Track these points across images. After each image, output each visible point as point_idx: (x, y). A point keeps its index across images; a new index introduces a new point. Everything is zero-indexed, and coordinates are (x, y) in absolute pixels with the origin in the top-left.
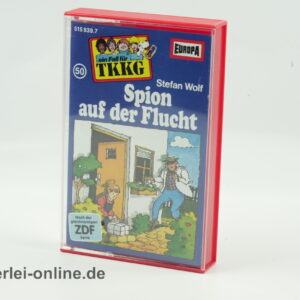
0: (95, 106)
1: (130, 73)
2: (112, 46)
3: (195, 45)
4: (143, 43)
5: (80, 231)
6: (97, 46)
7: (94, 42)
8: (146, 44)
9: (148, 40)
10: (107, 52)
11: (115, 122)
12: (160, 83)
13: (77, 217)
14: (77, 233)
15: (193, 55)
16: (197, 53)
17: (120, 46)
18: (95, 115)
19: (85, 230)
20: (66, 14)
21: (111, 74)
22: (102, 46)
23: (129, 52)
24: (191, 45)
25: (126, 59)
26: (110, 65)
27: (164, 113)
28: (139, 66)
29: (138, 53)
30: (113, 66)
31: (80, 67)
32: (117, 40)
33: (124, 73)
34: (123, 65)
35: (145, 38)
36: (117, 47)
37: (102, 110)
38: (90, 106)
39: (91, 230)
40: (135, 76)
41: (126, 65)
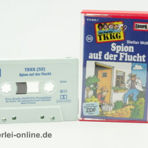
0: (97, 54)
1: (114, 38)
2: (105, 26)
3: (145, 24)
4: (121, 25)
5: (89, 111)
6: (98, 27)
7: (97, 25)
8: (122, 25)
9: (123, 23)
10: (103, 29)
11: (106, 61)
12: (128, 42)
13: (87, 105)
14: (87, 112)
15: (144, 29)
16: (146, 28)
17: (110, 26)
18: (97, 58)
19: (91, 110)
20: (82, 13)
21: (105, 39)
22: (100, 27)
23: (113, 29)
24: (143, 24)
25: (112, 32)
26: (104, 35)
27: (130, 55)
28: (119, 35)
29: (118, 29)
30: (106, 35)
31: (90, 37)
32: (108, 24)
33: (111, 38)
34: (111, 35)
35: (121, 23)
36: (108, 27)
37: (100, 55)
38: (94, 54)
39: (94, 110)
40: (116, 39)
41: (112, 35)
